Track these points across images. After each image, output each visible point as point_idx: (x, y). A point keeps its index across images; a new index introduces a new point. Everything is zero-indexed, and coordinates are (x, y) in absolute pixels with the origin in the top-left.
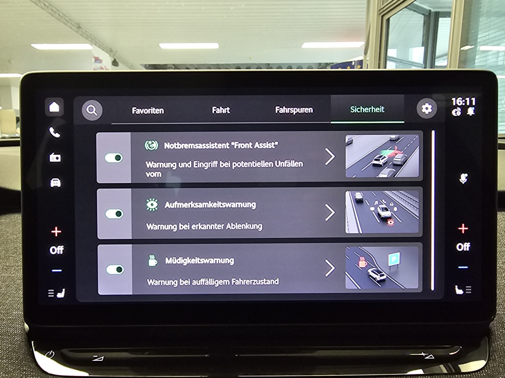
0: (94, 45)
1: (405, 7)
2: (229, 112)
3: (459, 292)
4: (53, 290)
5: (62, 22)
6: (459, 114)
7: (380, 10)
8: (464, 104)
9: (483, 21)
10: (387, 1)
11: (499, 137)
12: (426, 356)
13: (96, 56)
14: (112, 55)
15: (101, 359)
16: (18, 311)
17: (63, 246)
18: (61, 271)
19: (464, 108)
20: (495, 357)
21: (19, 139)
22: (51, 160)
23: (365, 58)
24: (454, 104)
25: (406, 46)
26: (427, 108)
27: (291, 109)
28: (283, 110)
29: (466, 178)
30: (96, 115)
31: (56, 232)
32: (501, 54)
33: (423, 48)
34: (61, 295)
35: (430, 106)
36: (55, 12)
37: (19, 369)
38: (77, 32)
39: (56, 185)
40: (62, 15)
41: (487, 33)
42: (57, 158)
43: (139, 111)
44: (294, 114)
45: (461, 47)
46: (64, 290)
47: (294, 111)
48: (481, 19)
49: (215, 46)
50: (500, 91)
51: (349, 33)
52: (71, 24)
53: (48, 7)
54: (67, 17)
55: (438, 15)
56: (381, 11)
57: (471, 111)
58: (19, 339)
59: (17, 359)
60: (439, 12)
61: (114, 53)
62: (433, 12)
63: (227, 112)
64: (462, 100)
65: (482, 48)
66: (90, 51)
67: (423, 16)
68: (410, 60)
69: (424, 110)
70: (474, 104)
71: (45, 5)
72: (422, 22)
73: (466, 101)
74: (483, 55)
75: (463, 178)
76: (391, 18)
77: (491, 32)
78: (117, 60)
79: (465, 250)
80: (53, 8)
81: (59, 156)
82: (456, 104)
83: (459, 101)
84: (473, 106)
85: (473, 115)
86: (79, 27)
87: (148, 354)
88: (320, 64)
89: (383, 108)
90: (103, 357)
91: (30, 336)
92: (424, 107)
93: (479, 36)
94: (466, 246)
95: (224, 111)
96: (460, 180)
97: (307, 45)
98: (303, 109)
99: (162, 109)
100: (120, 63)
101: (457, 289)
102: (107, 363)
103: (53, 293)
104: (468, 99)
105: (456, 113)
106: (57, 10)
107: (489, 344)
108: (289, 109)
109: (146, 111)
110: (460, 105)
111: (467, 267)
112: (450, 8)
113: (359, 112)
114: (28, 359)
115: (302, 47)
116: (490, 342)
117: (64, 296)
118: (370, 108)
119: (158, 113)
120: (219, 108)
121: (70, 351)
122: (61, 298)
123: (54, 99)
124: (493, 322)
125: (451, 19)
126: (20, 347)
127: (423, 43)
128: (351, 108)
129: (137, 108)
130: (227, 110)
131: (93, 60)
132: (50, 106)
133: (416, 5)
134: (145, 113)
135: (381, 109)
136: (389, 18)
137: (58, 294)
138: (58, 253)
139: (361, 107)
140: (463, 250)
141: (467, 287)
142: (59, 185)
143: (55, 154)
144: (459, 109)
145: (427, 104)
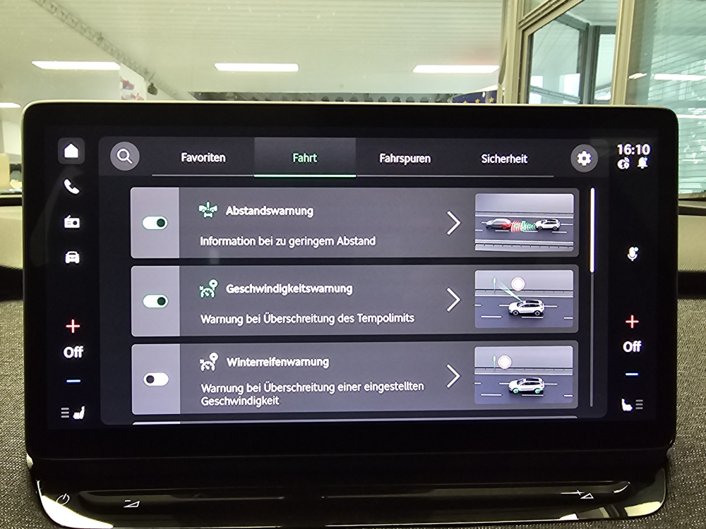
0: (122, 64)
1: (555, 19)
2: (316, 161)
3: (627, 407)
4: (68, 409)
5: (77, 31)
6: (627, 166)
7: (520, 23)
8: (633, 153)
9: (658, 40)
10: (530, 10)
11: (679, 197)
12: (583, 495)
13: (125, 79)
14: (148, 78)
15: (136, 505)
16: (17, 438)
17: (82, 347)
18: (79, 381)
19: (634, 159)
20: (674, 496)
21: (21, 196)
22: (66, 226)
23: (500, 88)
24: (621, 153)
25: (555, 72)
26: (584, 158)
27: (401, 157)
28: (390, 159)
29: (636, 253)
30: (131, 162)
31: (73, 326)
32: (682, 86)
33: (579, 75)
34: (79, 416)
35: (589, 156)
36: (67, 17)
37: (20, 520)
38: (98, 45)
39: (72, 260)
40: (76, 20)
41: (664, 57)
42: (75, 223)
43: (191, 158)
44: (405, 164)
45: (630, 75)
46: (83, 408)
47: (405, 160)
48: (656, 37)
49: (293, 68)
50: (682, 136)
51: (478, 54)
52: (90, 33)
53: (56, 9)
54: (84, 23)
55: (598, 31)
56: (522, 24)
57: (642, 163)
58: (19, 478)
59: (16, 506)
60: (599, 27)
61: (151, 75)
62: (592, 27)
63: (313, 161)
64: (631, 148)
65: (658, 77)
66: (117, 72)
67: (578, 32)
68: (560, 91)
69: (580, 161)
71: (52, 6)
72: (578, 40)
73: (636, 149)
74: (658, 87)
75: (633, 253)
76: (535, 34)
77: (670, 55)
78: (155, 86)
79: (634, 350)
80: (64, 11)
81: (78, 220)
82: (623, 153)
83: (627, 149)
84: (646, 156)
85: (645, 168)
86: (101, 39)
88: (439, 94)
90: (138, 502)
91: (34, 473)
92: (580, 156)
93: (653, 61)
94: (636, 346)
95: (309, 160)
96: (628, 255)
97: (420, 69)
98: (418, 157)
99: (223, 156)
100: (159, 91)
101: (623, 404)
102: (144, 510)
103: (68, 413)
104: (638, 146)
105: (624, 164)
106: (70, 13)
107: (666, 477)
108: (398, 157)
109: (201, 158)
110: (628, 154)
111: (636, 374)
112: (615, 21)
113: (493, 162)
114: (33, 506)
115: (414, 71)
116: (667, 476)
117: (84, 417)
118: (508, 157)
119: (218, 161)
120: (303, 155)
121: (91, 493)
122: (80, 420)
123: (71, 139)
124: (671, 449)
125: (617, 36)
126: (20, 490)
127: (578, 68)
128: (483, 157)
129: (188, 154)
130: (313, 158)
131: (121, 85)
132: (66, 150)
133: (568, 16)
134: (199, 160)
135: (523, 159)
136: (533, 34)
137: (75, 414)
138: (76, 356)
139: (496, 155)
140: (632, 351)
141: (637, 401)
142: (77, 261)
143: (72, 217)
144: (627, 159)
145: (584, 153)
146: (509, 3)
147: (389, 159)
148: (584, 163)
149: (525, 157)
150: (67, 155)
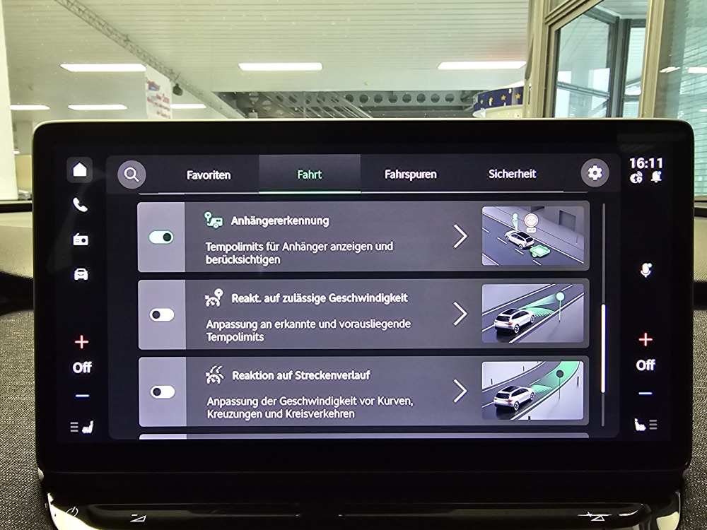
0: (148, 66)
1: (583, 13)
2: (320, 177)
3: (640, 427)
4: (77, 423)
5: (103, 33)
6: (640, 180)
7: (546, 18)
8: (646, 167)
9: (691, 33)
10: (556, 6)
12: (593, 517)
13: (151, 80)
14: (173, 78)
15: (142, 519)
16: (29, 451)
17: (90, 362)
18: (88, 396)
19: (647, 173)
20: (689, 520)
22: (75, 244)
23: (526, 84)
24: (633, 167)
25: (584, 66)
26: (595, 173)
27: (407, 173)
28: (396, 175)
29: (650, 269)
30: (138, 181)
31: (82, 342)
33: (608, 70)
34: (87, 430)
35: (600, 170)
36: (94, 20)
38: (124, 47)
39: (81, 277)
40: (103, 23)
42: (84, 240)
43: (196, 176)
44: (411, 180)
45: (661, 69)
46: (92, 422)
47: (411, 176)
48: (688, 31)
49: (317, 67)
51: (505, 49)
52: (116, 35)
53: (83, 12)
54: (110, 26)
55: (628, 24)
56: (548, 20)
57: (656, 177)
58: (30, 490)
59: (26, 519)
60: (629, 20)
61: (176, 76)
62: (621, 20)
64: (644, 161)
66: (142, 73)
67: (608, 25)
68: (589, 87)
69: (591, 175)
70: (661, 166)
71: (80, 10)
72: (607, 34)
73: (650, 162)
74: (691, 81)
75: (646, 269)
76: (562, 29)
78: (180, 87)
79: (648, 369)
80: (91, 14)
81: (86, 238)
82: (636, 167)
83: (641, 163)
84: (660, 170)
85: (659, 182)
86: (127, 40)
87: (215, 513)
88: (464, 91)
89: (534, 172)
90: (145, 517)
91: (45, 487)
92: (591, 170)
94: (650, 364)
95: (314, 176)
97: (445, 66)
98: (424, 173)
99: (229, 173)
100: (184, 91)
101: (637, 424)
102: (150, 524)
103: (77, 427)
104: (652, 160)
105: (636, 178)
106: (97, 16)
108: (403, 173)
109: (206, 176)
110: (641, 167)
111: (650, 394)
112: (645, 13)
113: (500, 177)
114: (42, 519)
115: (439, 68)
117: (93, 431)
118: (516, 172)
119: (223, 178)
120: (308, 172)
121: (98, 507)
122: (89, 434)
123: (80, 158)
124: (687, 469)
125: (647, 30)
126: (31, 502)
127: (607, 62)
128: (490, 172)
129: (194, 172)
130: (317, 175)
131: (147, 86)
132: (74, 169)
133: (598, 10)
134: (205, 178)
135: (532, 174)
136: (560, 28)
137: (84, 428)
138: (85, 371)
139: (504, 170)
140: (646, 369)
141: (651, 421)
142: (86, 278)
143: (80, 235)
144: (640, 174)
145: (595, 167)
146: (536, 4)
147: (394, 175)
148: (595, 178)
150: (76, 174)
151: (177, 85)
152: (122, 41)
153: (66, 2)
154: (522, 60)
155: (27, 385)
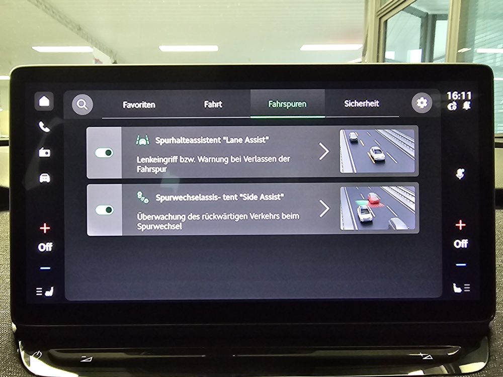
0: (94, 48)
1: (403, 10)
2: (221, 107)
3: (458, 290)
4: (41, 289)
5: (62, 24)
6: (455, 108)
7: (377, 13)
8: (459, 98)
9: (479, 23)
10: (385, 3)
12: (424, 356)
13: (97, 58)
14: (112, 57)
15: (90, 360)
16: (6, 311)
17: (51, 243)
18: (49, 268)
19: (460, 103)
20: (495, 358)
22: (40, 155)
23: (363, 60)
24: (450, 98)
26: (422, 103)
27: (284, 103)
29: (463, 173)
30: (87, 109)
31: (45, 228)
32: (498, 56)
33: (421, 50)
34: (49, 294)
35: (426, 101)
37: (5, 370)
38: (78, 34)
39: (45, 180)
40: (63, 17)
41: (484, 35)
42: (47, 153)
43: (130, 105)
44: (288, 108)
45: (458, 50)
46: (52, 288)
47: (287, 105)
49: (215, 48)
51: (348, 35)
52: (72, 25)
53: (49, 9)
54: (68, 18)
55: (435, 18)
56: (379, 13)
57: (467, 106)
59: (3, 359)
60: (436, 15)
61: (114, 55)
62: (430, 15)
63: (219, 107)
64: (458, 94)
65: (479, 50)
66: (91, 53)
67: (420, 19)
69: (419, 104)
70: (470, 98)
71: (46, 7)
72: (420, 24)
73: (462, 95)
75: (460, 173)
76: (389, 21)
77: (488, 33)
78: (117, 62)
79: (463, 247)
80: (54, 11)
81: (49, 151)
83: (455, 95)
84: (469, 100)
85: (469, 109)
86: (80, 29)
90: (91, 358)
91: (17, 336)
92: (419, 101)
93: (476, 38)
94: (463, 243)
95: (217, 106)
96: (457, 175)
97: (305, 48)
98: (297, 103)
99: (153, 103)
101: (455, 287)
102: (96, 363)
103: (41, 291)
104: (463, 93)
105: (452, 107)
106: (59, 12)
107: (489, 344)
108: (282, 103)
109: (137, 105)
110: (456, 99)
111: (465, 265)
112: (447, 10)
113: (353, 106)
114: (15, 359)
115: (301, 49)
116: (489, 342)
117: (53, 295)
118: (364, 102)
119: (150, 107)
120: (212, 102)
121: (58, 351)
122: (50, 297)
123: (44, 93)
124: (492, 321)
125: (448, 22)
126: (6, 348)
127: (420, 45)
128: (345, 102)
129: (128, 102)
131: (94, 61)
132: (40, 100)
133: (411, 7)
134: (136, 107)
135: (376, 104)
136: (387, 20)
137: (47, 292)
138: (47, 250)
139: (355, 101)
140: (461, 247)
141: (465, 285)
142: (48, 180)
143: (44, 149)
144: (454, 103)
145: (422, 98)
146: (370, 3)
147: (275, 104)
148: (422, 106)
149: (378, 102)
150: (41, 104)
151: (115, 61)
152: (76, 30)
153: (36, 2)
154: (360, 44)
155: (5, 263)
